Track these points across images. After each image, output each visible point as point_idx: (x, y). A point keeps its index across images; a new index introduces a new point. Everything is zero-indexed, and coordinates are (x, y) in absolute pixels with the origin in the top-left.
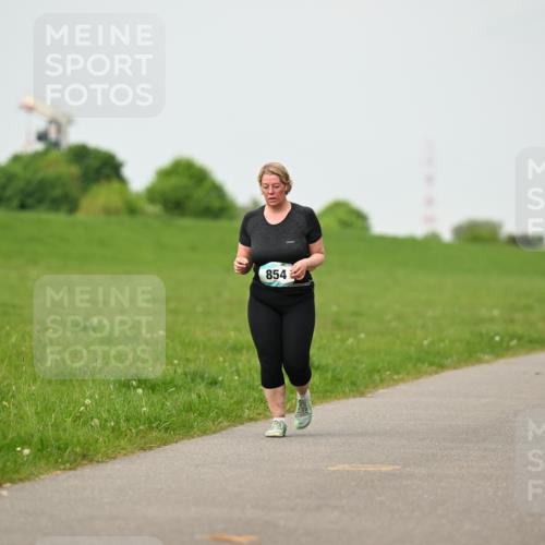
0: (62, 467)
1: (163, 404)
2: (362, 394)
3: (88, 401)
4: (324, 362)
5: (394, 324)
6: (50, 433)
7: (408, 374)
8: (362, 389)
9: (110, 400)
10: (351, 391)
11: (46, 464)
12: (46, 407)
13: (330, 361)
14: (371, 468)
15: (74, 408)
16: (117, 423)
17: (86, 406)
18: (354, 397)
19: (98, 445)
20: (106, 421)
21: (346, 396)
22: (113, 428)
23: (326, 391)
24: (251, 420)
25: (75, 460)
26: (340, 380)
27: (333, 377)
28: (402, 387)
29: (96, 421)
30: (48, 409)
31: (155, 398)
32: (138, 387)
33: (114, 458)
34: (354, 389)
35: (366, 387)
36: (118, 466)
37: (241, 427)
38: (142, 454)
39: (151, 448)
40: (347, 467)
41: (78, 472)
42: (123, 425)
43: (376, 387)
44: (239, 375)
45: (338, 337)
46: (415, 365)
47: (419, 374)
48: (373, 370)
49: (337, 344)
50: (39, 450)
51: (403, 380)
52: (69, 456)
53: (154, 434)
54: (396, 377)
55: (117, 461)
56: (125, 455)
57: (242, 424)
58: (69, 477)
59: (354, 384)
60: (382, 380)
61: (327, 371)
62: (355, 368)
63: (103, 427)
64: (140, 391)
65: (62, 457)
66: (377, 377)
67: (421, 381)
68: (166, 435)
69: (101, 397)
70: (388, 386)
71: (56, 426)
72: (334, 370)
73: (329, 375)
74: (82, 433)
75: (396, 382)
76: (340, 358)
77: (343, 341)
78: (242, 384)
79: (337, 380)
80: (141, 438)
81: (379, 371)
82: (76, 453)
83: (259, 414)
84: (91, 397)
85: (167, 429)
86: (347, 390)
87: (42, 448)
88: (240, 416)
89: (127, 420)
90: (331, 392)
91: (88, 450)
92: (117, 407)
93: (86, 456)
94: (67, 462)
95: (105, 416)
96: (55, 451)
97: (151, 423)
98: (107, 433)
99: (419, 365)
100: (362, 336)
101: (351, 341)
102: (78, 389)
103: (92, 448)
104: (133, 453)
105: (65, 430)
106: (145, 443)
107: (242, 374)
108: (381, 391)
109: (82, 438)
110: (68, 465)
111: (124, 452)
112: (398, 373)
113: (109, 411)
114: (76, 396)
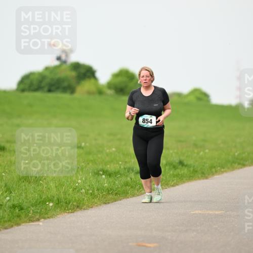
0: (68, 212)
1: (114, 182)
2: (207, 178)
3: (79, 181)
4: (189, 163)
5: (222, 146)
6: (62, 196)
7: (228, 168)
8: (207, 175)
9: (90, 181)
10: (202, 176)
11: (60, 210)
12: (60, 184)
13: (192, 163)
14: (211, 212)
15: (73, 184)
16: (93, 191)
17: (79, 183)
18: (203, 179)
19: (84, 201)
20: (88, 190)
21: (199, 179)
22: (91, 193)
23: (190, 177)
25: (74, 209)
26: (196, 171)
27: (193, 170)
28: (225, 175)
29: (83, 190)
30: (61, 185)
31: (111, 180)
32: (103, 174)
33: (92, 207)
34: (203, 175)
35: (209, 175)
36: (94, 211)
38: (105, 206)
39: (109, 203)
40: (200, 212)
41: (75, 214)
42: (96, 192)
43: (213, 174)
45: (196, 151)
46: (231, 165)
47: (233, 169)
48: (212, 167)
49: (195, 155)
51: (226, 171)
52: (71, 206)
53: (110, 196)
54: (222, 170)
55: (93, 209)
56: (97, 206)
58: (71, 216)
59: (203, 173)
60: (216, 172)
61: (191, 167)
62: (204, 166)
63: (87, 193)
64: (104, 176)
65: (67, 207)
66: (214, 170)
67: (234, 171)
68: (116, 197)
69: (86, 179)
70: (219, 174)
71: (65, 193)
72: (194, 166)
73: (192, 169)
74: (77, 196)
75: (223, 172)
76: (196, 161)
77: (198, 153)
79: (195, 171)
80: (105, 198)
81: (215, 167)
82: (74, 205)
84: (81, 179)
85: (116, 194)
86: (200, 176)
87: (58, 203)
89: (98, 190)
91: (80, 204)
92: (93, 184)
93: (78, 206)
94: (70, 209)
95: (87, 188)
96: (64, 204)
97: (109, 191)
98: (89, 196)
99: (233, 164)
100: (207, 151)
101: (201, 153)
102: (75, 175)
104: (100, 205)
105: (69, 195)
106: (106, 200)
108: (215, 176)
109: (77, 198)
110: (70, 211)
112: (224, 168)
113: (89, 185)
114: (74, 178)
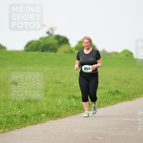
0: (53, 119)
1: (79, 103)
2: (132, 100)
3: (60, 102)
4: (122, 92)
5: (140, 82)
6: (50, 110)
8: (131, 99)
9: (66, 102)
10: (129, 99)
11: (49, 118)
12: (49, 103)
13: (123, 92)
14: (134, 120)
15: (56, 104)
16: (67, 108)
17: (59, 103)
18: (130, 101)
19: (62, 113)
20: (64, 107)
21: (127, 101)
22: (66, 109)
23: (122, 99)
24: (102, 107)
25: (56, 117)
26: (126, 96)
27: (124, 96)
29: (62, 107)
30: (49, 104)
31: (77, 101)
32: (73, 98)
33: (67, 117)
35: (133, 98)
37: (100, 109)
38: (74, 116)
39: (76, 114)
40: (128, 119)
41: (57, 120)
42: (69, 108)
43: (135, 98)
44: (99, 95)
45: (125, 85)
48: (134, 94)
49: (125, 87)
50: (47, 115)
51: (142, 97)
52: (55, 116)
53: (77, 111)
55: (67, 118)
56: (69, 116)
57: (100, 108)
58: (55, 122)
59: (129, 97)
60: (137, 97)
61: (122, 94)
62: (130, 93)
63: (64, 109)
64: (73, 99)
65: (53, 117)
66: (135, 96)
68: (80, 111)
69: (63, 101)
71: (51, 108)
72: (124, 94)
73: (123, 95)
74: (58, 110)
76: (126, 91)
77: (126, 86)
78: (100, 97)
79: (125, 96)
80: (74, 111)
81: (136, 94)
82: (56, 116)
83: (105, 105)
84: (61, 101)
85: (80, 109)
86: (128, 99)
87: (48, 114)
88: (100, 106)
89: (70, 107)
90: (124, 100)
91: (60, 115)
92: (67, 103)
93: (59, 116)
94: (54, 118)
95: (64, 106)
96: (51, 115)
97: (76, 108)
98: (65, 110)
100: (132, 85)
101: (129, 86)
102: (57, 99)
103: (61, 114)
104: (71, 115)
105: (54, 110)
106: (75, 113)
107: (100, 95)
109: (58, 112)
110: (54, 119)
111: (69, 115)
112: (141, 95)
113: (65, 105)
114: (57, 100)
